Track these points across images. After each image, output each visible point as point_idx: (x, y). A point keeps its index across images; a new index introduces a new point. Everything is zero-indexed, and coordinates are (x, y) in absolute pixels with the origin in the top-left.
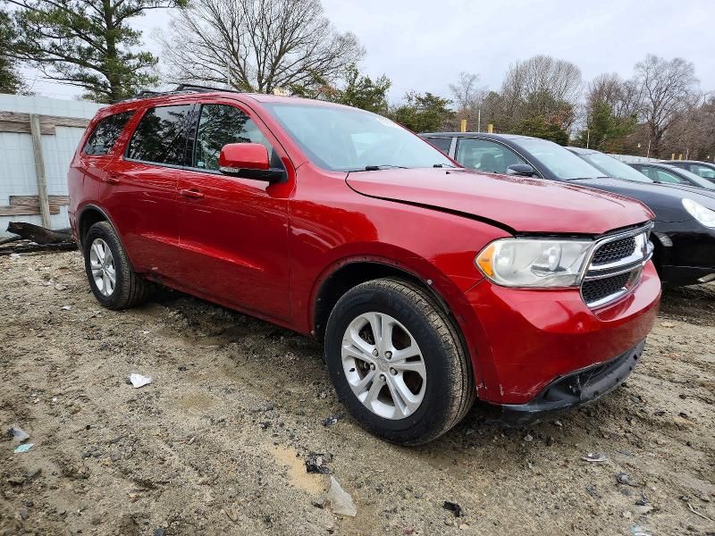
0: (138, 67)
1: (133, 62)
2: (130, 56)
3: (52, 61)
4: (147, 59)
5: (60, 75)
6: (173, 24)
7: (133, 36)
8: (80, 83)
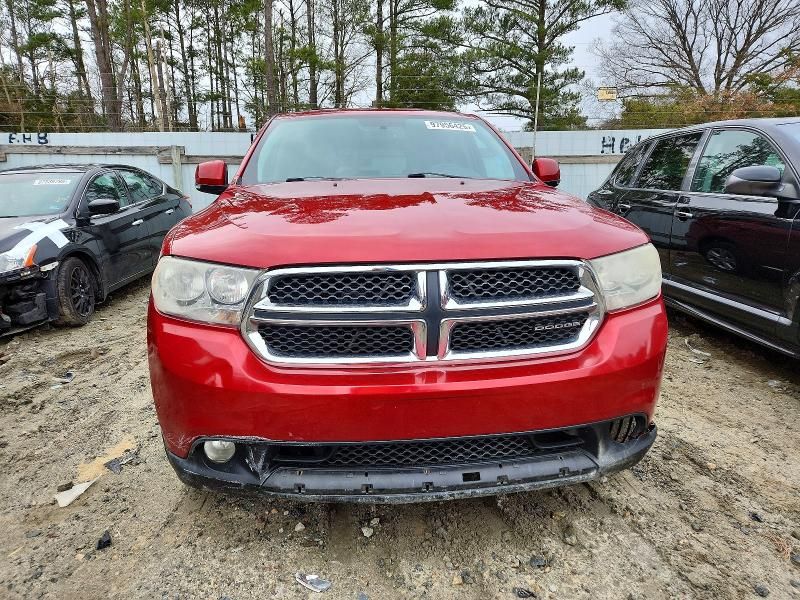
0: (563, 85)
1: (557, 82)
2: (556, 76)
3: (486, 94)
4: (574, 75)
5: (490, 106)
6: (616, 30)
7: (563, 53)
8: (506, 111)
